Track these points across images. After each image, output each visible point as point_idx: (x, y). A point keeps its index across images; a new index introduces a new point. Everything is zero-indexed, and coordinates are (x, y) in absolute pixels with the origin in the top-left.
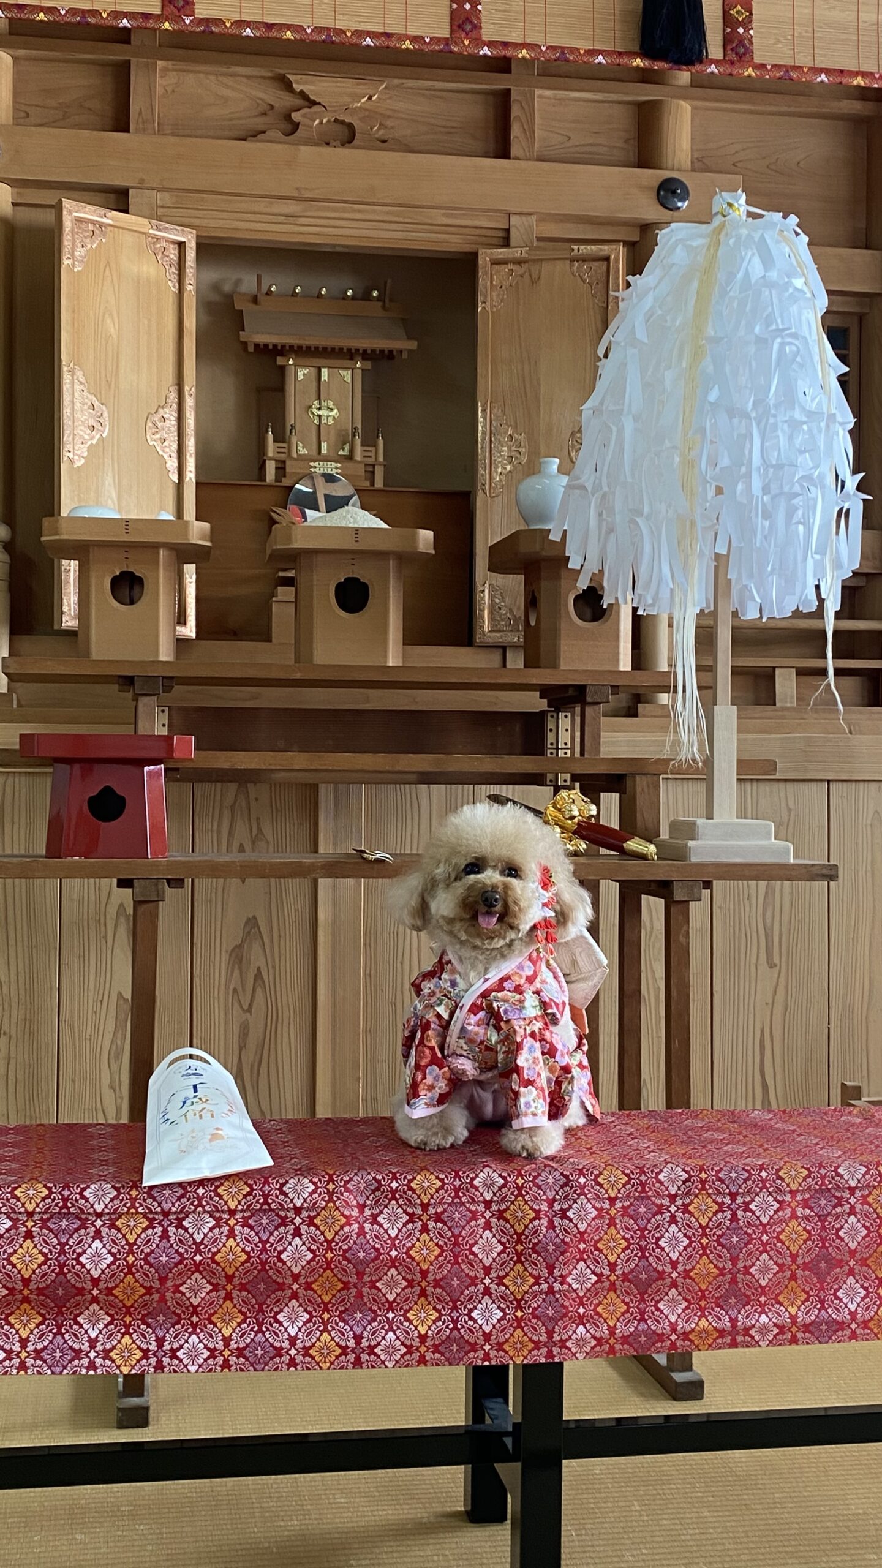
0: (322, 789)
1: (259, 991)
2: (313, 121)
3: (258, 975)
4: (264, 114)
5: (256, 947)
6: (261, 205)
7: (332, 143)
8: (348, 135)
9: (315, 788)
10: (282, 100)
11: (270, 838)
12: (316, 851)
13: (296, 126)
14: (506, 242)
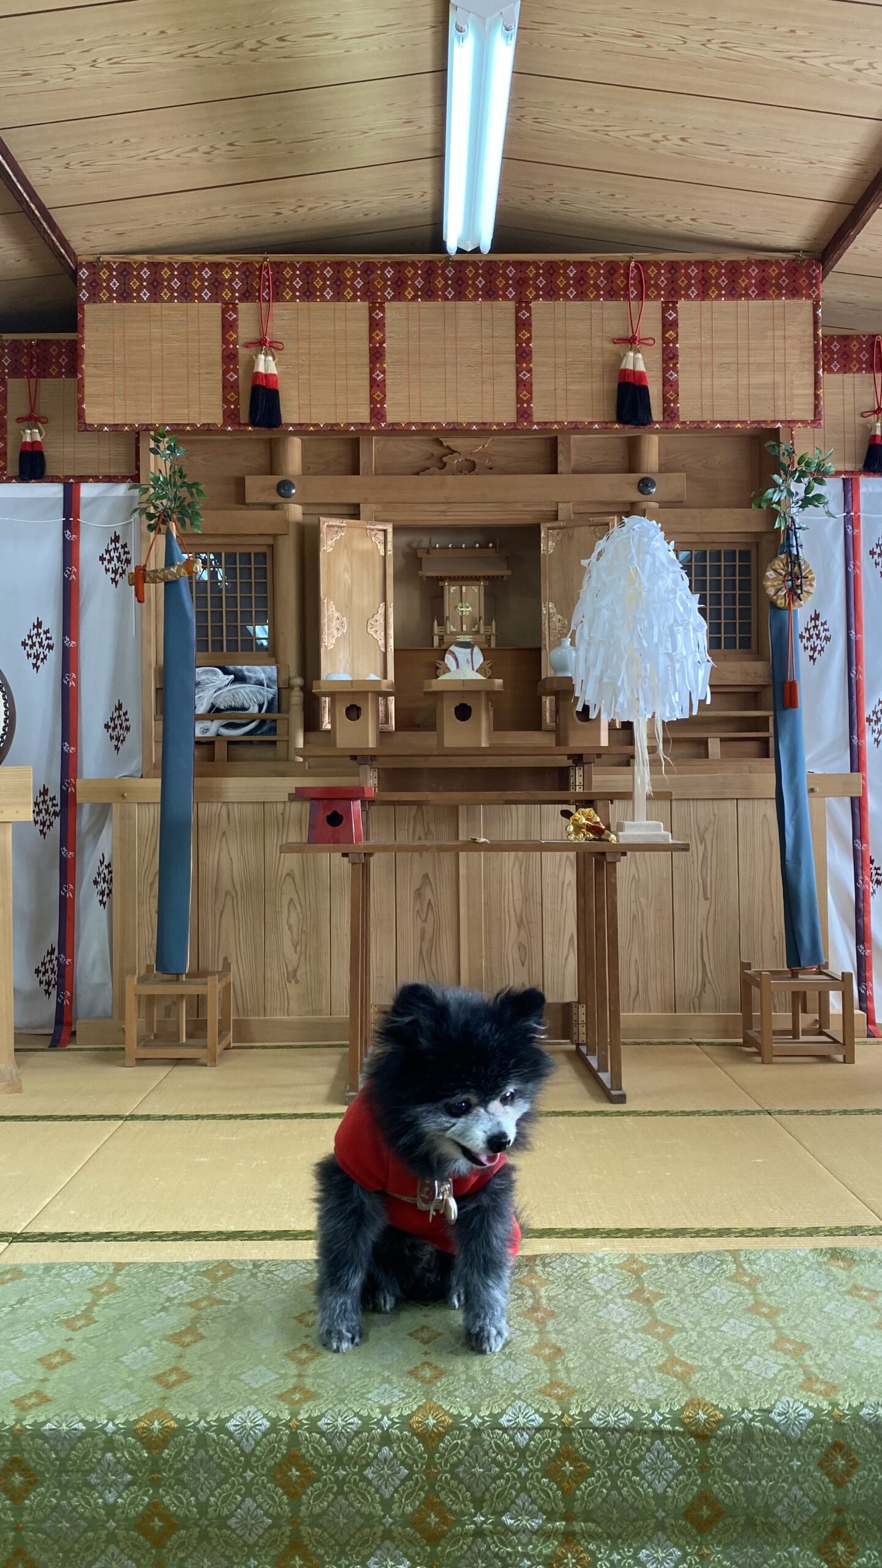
0: (460, 808)
1: (430, 912)
2: (454, 461)
3: (429, 904)
4: (429, 459)
5: (428, 889)
6: (427, 507)
7: (464, 472)
8: (471, 468)
9: (457, 807)
10: (437, 451)
11: (434, 832)
12: (458, 839)
13: (445, 464)
14: (556, 519)
